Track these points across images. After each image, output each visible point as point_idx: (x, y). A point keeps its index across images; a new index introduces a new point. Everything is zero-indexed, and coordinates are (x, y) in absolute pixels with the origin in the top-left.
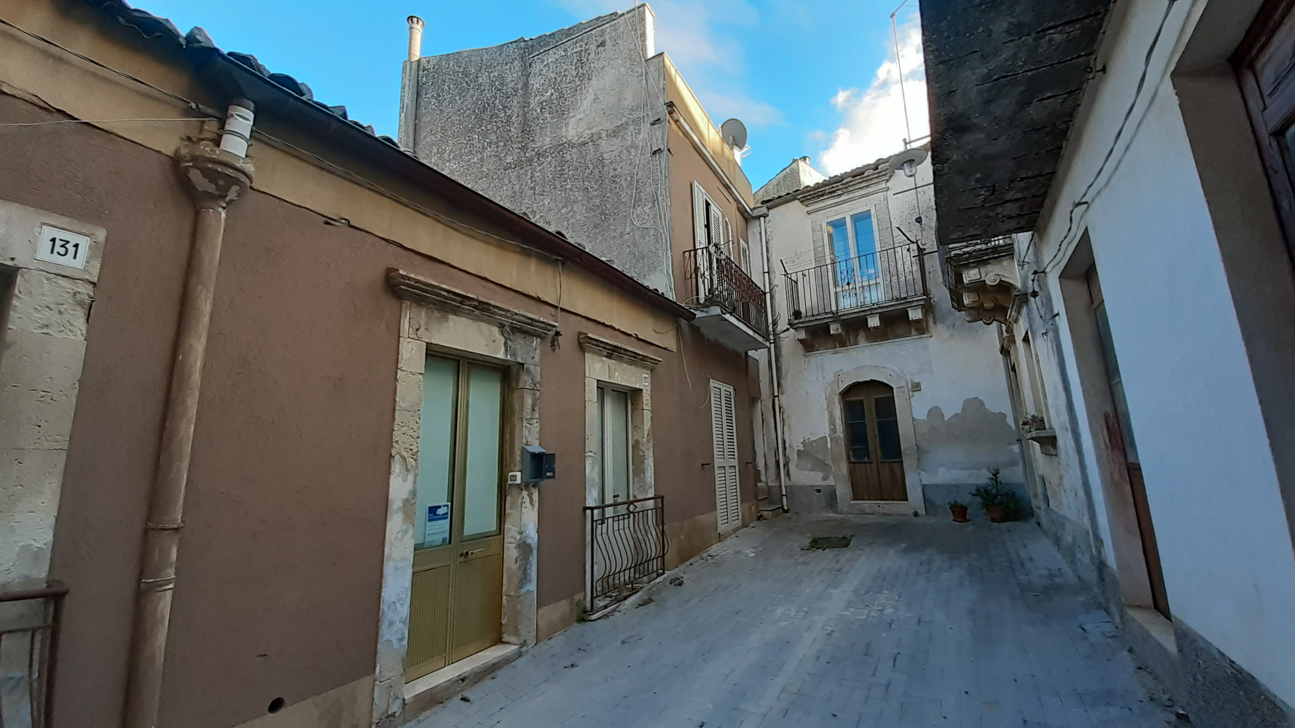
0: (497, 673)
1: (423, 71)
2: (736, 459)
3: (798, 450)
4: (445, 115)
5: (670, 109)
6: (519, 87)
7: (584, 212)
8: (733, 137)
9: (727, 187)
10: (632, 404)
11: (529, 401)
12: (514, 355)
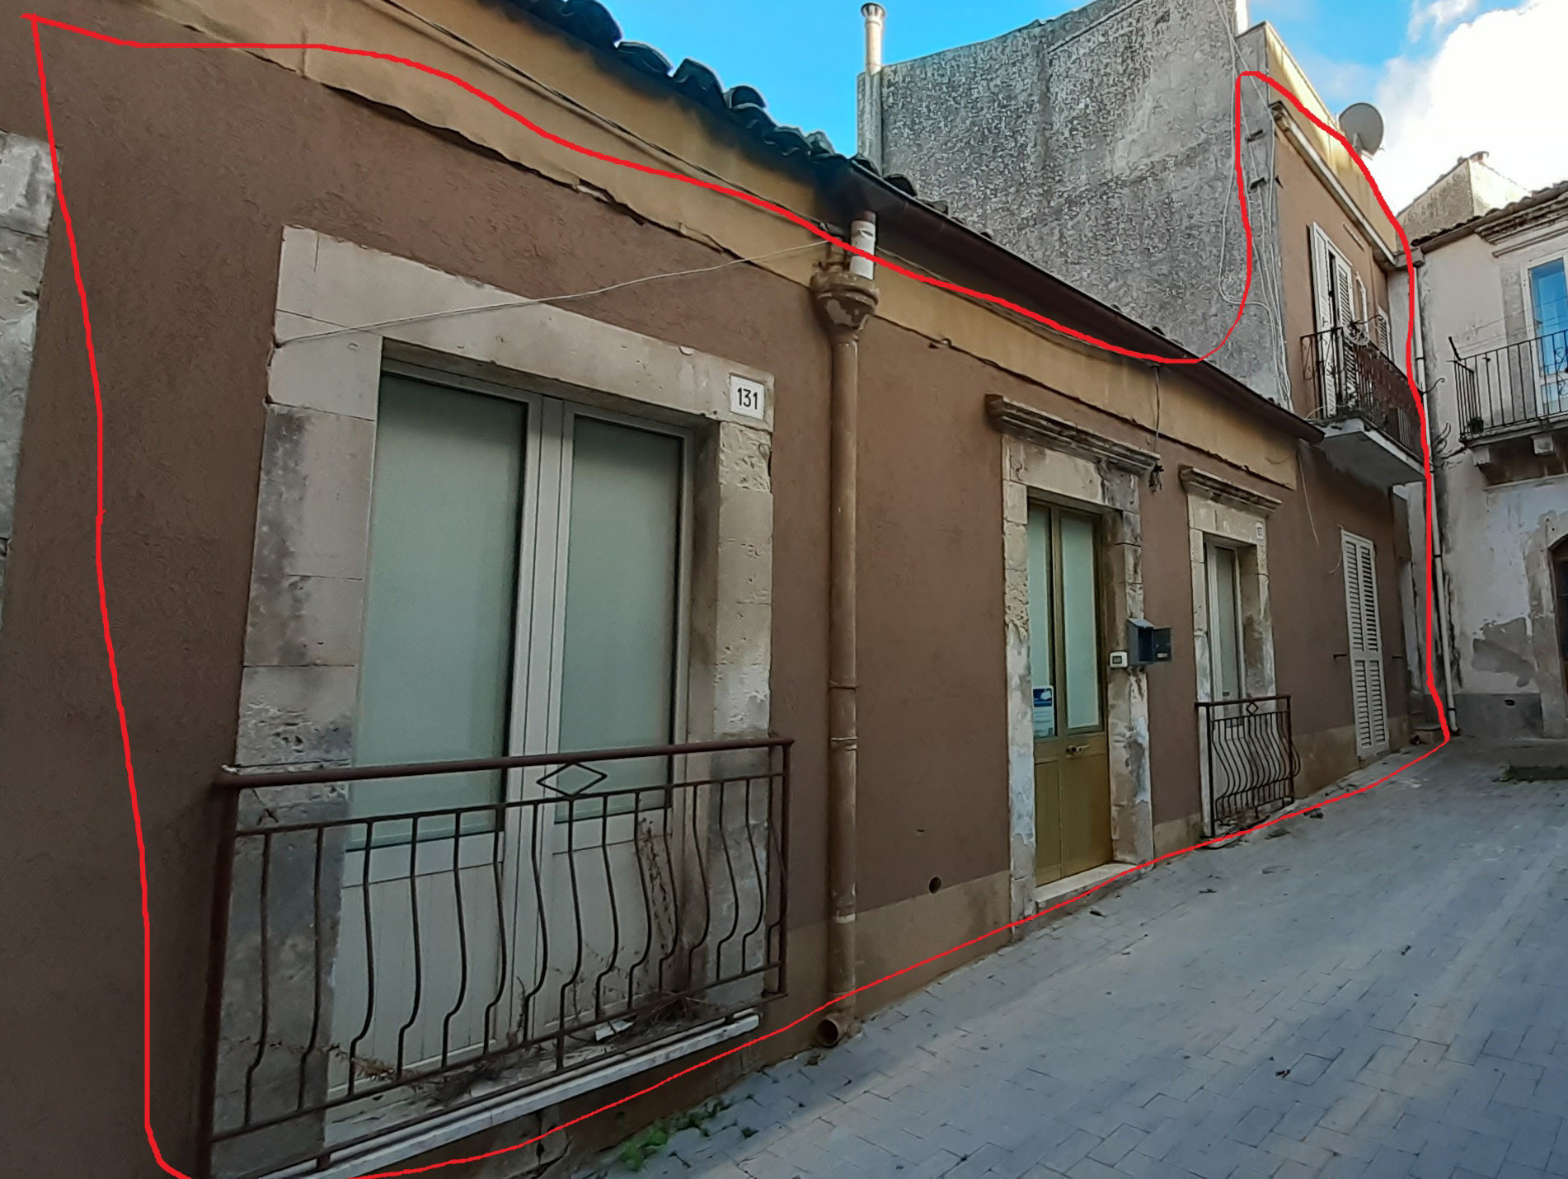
1: (889, 87)
2: (1380, 651)
3: (1475, 640)
4: (925, 152)
5: (1276, 113)
6: (1036, 98)
7: (1144, 285)
8: (1359, 135)
9: (1357, 224)
10: (1241, 566)
11: (1130, 561)
12: (1112, 499)
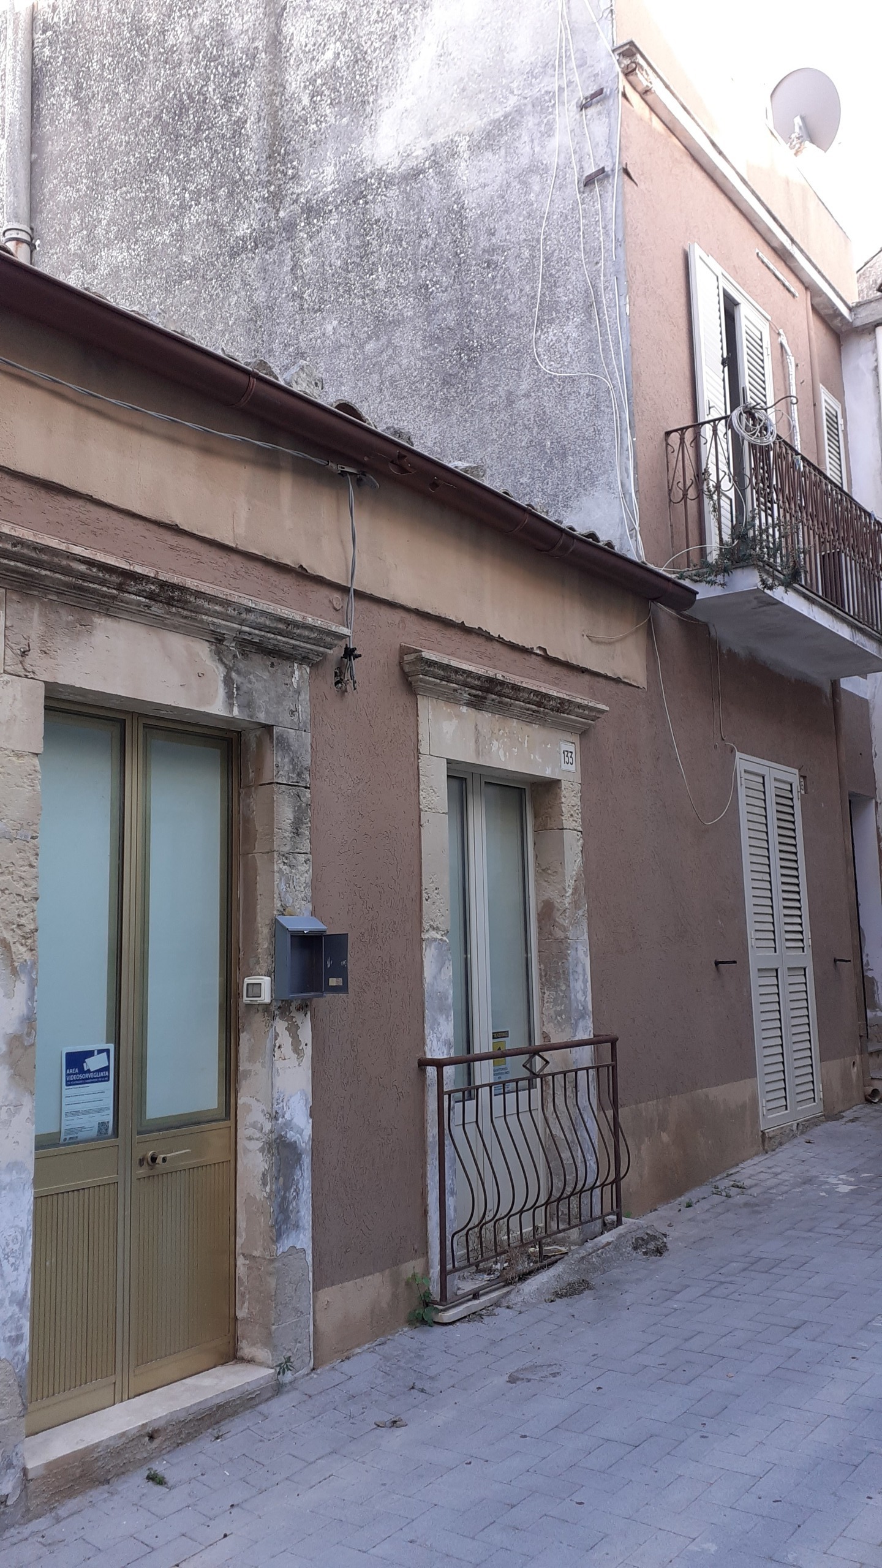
0: (225, 1426)
1: (44, 32)
2: (808, 951)
4: (95, 132)
5: (627, 62)
6: (260, 44)
7: (418, 346)
8: (803, 119)
9: (783, 255)
10: (536, 816)
11: (285, 814)
12: (249, 705)
